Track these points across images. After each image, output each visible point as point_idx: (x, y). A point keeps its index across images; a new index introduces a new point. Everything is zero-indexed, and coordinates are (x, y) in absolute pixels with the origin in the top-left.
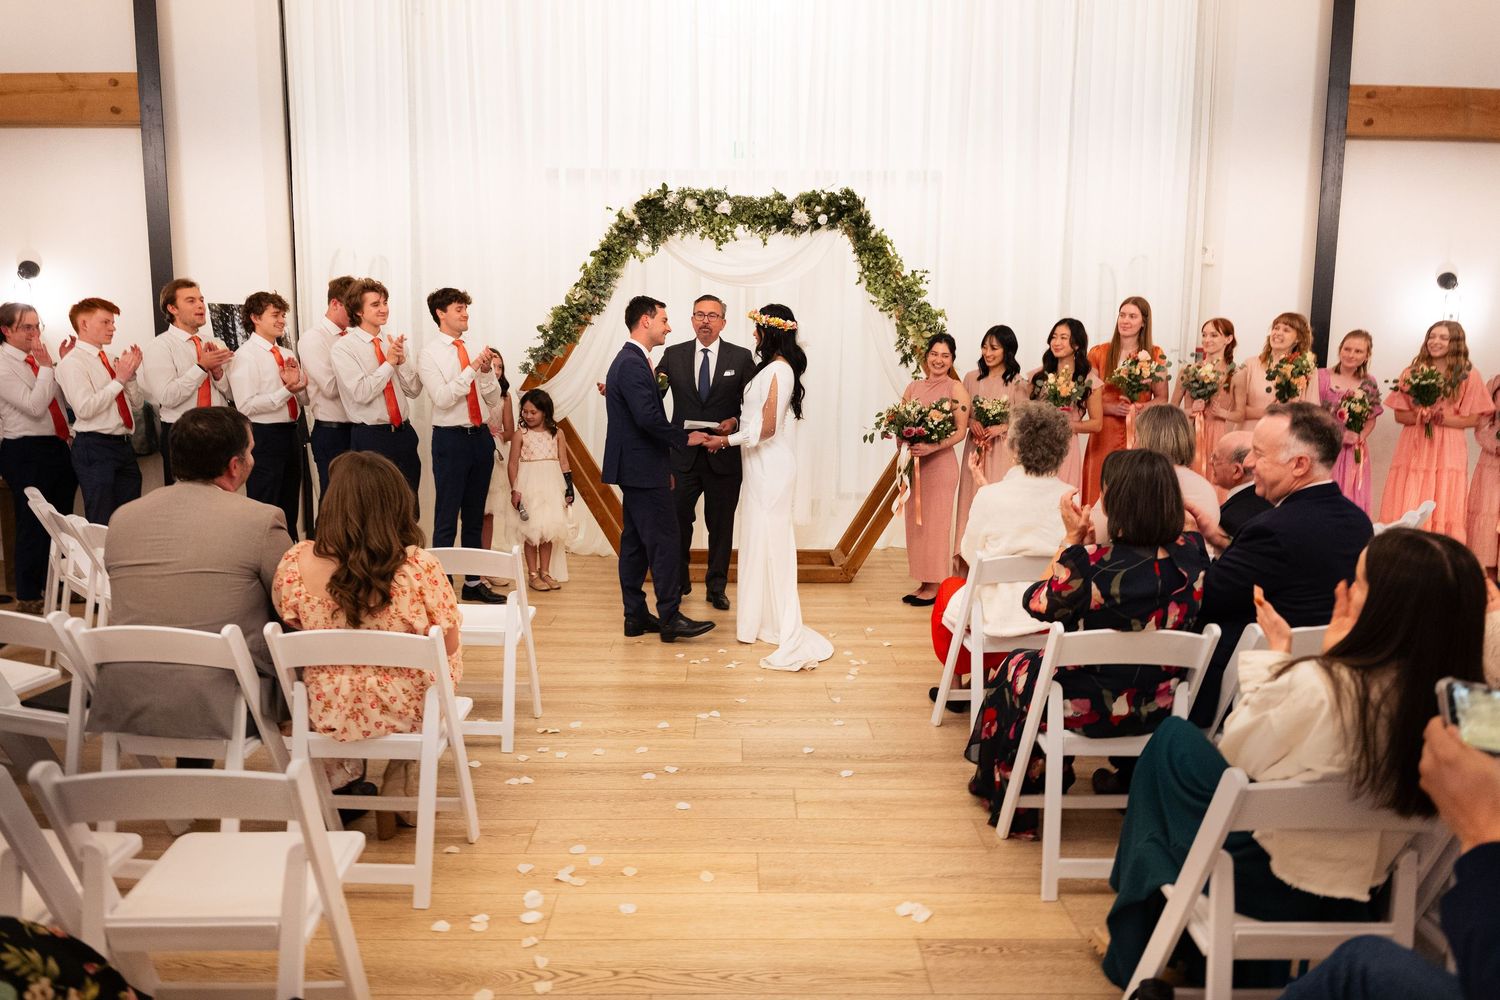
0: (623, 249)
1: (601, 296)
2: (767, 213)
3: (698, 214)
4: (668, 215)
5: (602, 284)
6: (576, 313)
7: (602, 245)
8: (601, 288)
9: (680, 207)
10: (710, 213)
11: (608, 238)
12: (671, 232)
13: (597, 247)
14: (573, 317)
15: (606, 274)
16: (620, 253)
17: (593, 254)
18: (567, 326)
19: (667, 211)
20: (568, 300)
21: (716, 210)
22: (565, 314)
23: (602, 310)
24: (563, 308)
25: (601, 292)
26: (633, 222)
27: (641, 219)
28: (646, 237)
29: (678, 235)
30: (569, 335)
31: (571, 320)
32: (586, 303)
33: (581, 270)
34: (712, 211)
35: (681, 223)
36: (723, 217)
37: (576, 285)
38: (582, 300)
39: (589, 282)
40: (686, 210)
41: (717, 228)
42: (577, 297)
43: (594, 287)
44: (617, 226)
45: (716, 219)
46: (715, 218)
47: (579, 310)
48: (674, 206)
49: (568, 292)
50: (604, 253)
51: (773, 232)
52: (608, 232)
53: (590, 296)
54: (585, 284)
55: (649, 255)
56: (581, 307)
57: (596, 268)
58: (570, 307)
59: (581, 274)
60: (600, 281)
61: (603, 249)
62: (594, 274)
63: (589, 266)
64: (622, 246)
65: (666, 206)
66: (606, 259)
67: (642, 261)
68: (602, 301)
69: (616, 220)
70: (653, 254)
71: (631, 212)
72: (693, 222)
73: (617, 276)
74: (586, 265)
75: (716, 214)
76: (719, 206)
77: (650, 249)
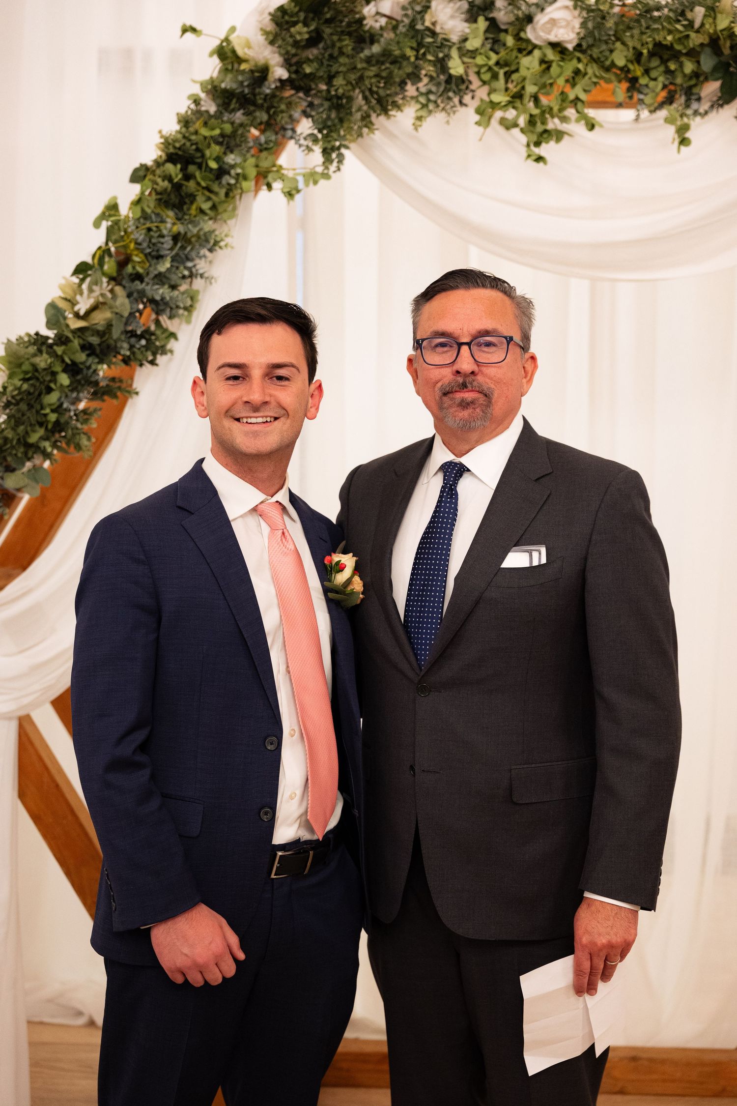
0: (231, 159)
1: (159, 306)
2: (696, 39)
3: (471, 45)
4: (376, 49)
5: (165, 266)
6: (81, 357)
7: (167, 143)
8: (161, 279)
9: (412, 25)
10: (510, 41)
11: (185, 122)
12: (384, 105)
13: (150, 154)
14: (73, 369)
15: (176, 238)
16: (222, 172)
17: (139, 175)
18: (53, 398)
19: (372, 38)
20: (54, 314)
21: (530, 33)
22: (42, 361)
23: (163, 350)
24: (39, 341)
25: (161, 292)
26: (263, 72)
27: (288, 63)
28: (305, 126)
29: (405, 117)
30: (58, 426)
31: (64, 379)
32: (109, 326)
33: (97, 224)
34: (518, 38)
35: (415, 77)
36: (551, 55)
37: (82, 269)
38: (100, 318)
39: (122, 264)
40: (434, 34)
41: (531, 89)
42: (83, 306)
43: (138, 277)
44: (214, 90)
45: (529, 64)
46: (525, 61)
47: (86, 347)
48: (393, 23)
49: (53, 293)
50: (173, 169)
51: (704, 106)
52: (184, 106)
53: (123, 303)
54: (109, 266)
55: (312, 177)
56: (95, 340)
57: (145, 216)
58: (62, 340)
59: (98, 237)
60: (159, 257)
61: (172, 158)
62: (140, 236)
63: (124, 210)
64: (230, 149)
65: (369, 23)
66: (177, 187)
67: (290, 195)
68: (164, 319)
69: (211, 68)
70: (326, 176)
71: (259, 39)
72: (456, 67)
73: (212, 244)
74: (112, 208)
75: (526, 47)
76: (541, 19)
77: (317, 157)
